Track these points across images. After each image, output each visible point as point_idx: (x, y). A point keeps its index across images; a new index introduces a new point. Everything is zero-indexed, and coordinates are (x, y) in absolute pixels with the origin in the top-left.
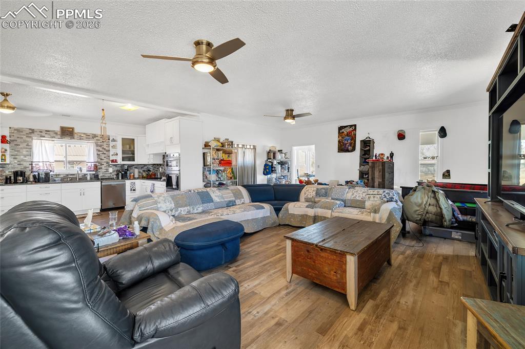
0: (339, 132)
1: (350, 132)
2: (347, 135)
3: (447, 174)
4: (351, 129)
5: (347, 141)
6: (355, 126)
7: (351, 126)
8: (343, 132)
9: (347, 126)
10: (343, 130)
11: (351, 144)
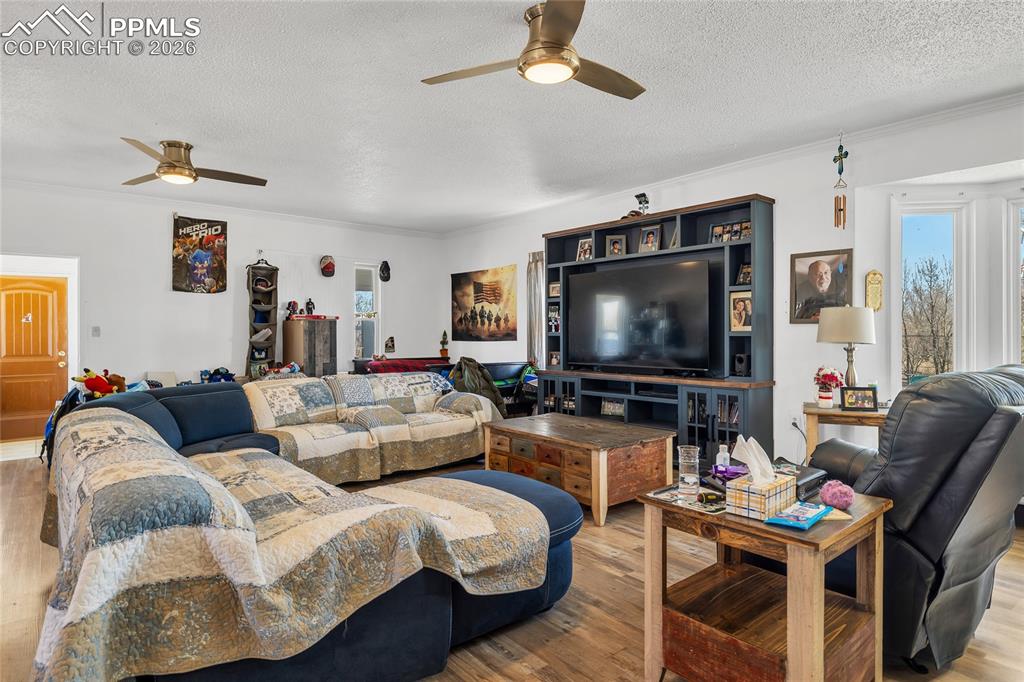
0: (176, 235)
1: (210, 239)
2: (201, 244)
3: (390, 345)
4: (212, 232)
5: (202, 262)
6: (224, 225)
7: (211, 224)
8: (188, 236)
9: (200, 221)
10: (188, 230)
11: (211, 271)
